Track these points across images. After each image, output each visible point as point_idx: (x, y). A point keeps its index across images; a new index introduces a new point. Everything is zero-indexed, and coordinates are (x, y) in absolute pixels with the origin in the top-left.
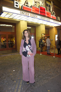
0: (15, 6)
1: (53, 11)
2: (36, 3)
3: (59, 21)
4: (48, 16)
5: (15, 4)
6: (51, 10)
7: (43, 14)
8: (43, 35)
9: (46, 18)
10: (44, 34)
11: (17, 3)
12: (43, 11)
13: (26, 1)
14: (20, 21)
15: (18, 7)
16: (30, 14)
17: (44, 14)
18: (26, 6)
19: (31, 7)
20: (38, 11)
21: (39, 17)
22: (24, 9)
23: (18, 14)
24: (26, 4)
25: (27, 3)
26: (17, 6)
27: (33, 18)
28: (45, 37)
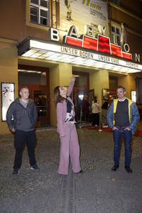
0: (52, 39)
1: (124, 43)
2: (91, 29)
3: (137, 62)
4: (115, 53)
5: (52, 34)
6: (122, 41)
7: (104, 50)
8: (104, 91)
9: (110, 58)
10: (107, 90)
11: (55, 32)
12: (105, 44)
13: (71, 28)
14: (58, 65)
15: (58, 40)
16: (79, 51)
17: (107, 50)
18: (73, 36)
19: (81, 37)
20: (95, 45)
21: (96, 56)
22: (69, 42)
23: (56, 52)
24: (72, 33)
25: (74, 32)
26: (55, 37)
27: (84, 59)
28: (108, 95)
